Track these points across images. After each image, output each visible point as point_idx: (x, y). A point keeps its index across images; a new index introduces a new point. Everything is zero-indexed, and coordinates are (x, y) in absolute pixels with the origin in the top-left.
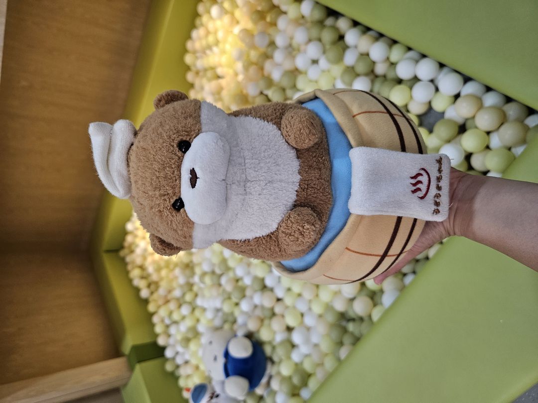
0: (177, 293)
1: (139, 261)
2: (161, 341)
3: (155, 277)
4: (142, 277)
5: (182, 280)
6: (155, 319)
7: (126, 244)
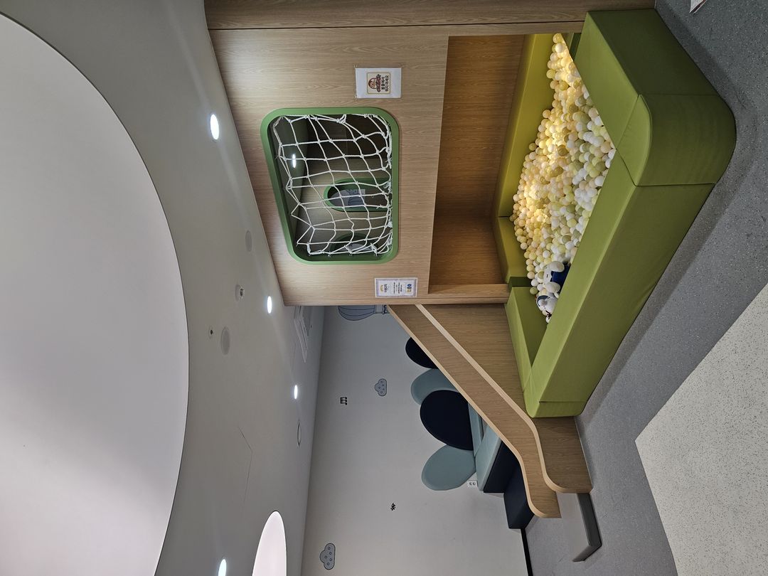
0: (542, 245)
1: (521, 223)
2: (529, 276)
3: (530, 235)
4: (523, 235)
5: (545, 236)
6: (528, 262)
7: (514, 212)
